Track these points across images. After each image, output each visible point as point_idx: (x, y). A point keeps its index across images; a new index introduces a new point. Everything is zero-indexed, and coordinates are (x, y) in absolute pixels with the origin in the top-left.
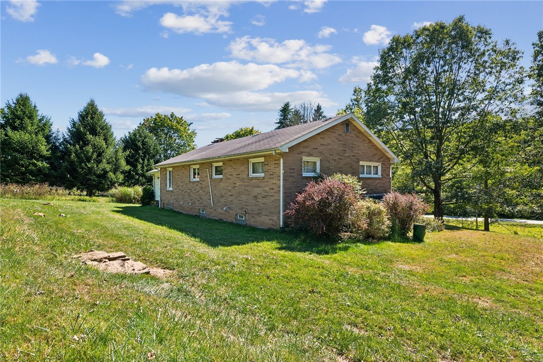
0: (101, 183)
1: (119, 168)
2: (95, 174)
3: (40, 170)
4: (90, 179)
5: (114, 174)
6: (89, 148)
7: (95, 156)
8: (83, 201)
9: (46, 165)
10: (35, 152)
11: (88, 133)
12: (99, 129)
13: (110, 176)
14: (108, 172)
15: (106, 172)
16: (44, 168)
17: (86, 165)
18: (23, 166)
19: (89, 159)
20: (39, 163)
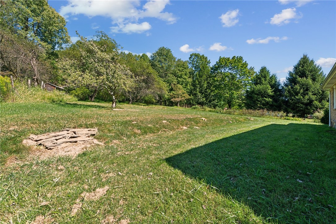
0: (307, 109)
1: (326, 97)
2: (302, 103)
3: (267, 103)
4: (299, 107)
5: (320, 102)
6: (297, 87)
7: (302, 91)
8: (287, 119)
9: (270, 99)
10: (266, 94)
11: (298, 77)
12: (307, 72)
13: (315, 103)
14: (313, 101)
15: (311, 101)
16: (270, 101)
17: (295, 98)
18: (259, 101)
19: (297, 94)
20: (267, 99)
